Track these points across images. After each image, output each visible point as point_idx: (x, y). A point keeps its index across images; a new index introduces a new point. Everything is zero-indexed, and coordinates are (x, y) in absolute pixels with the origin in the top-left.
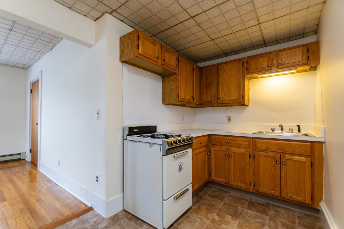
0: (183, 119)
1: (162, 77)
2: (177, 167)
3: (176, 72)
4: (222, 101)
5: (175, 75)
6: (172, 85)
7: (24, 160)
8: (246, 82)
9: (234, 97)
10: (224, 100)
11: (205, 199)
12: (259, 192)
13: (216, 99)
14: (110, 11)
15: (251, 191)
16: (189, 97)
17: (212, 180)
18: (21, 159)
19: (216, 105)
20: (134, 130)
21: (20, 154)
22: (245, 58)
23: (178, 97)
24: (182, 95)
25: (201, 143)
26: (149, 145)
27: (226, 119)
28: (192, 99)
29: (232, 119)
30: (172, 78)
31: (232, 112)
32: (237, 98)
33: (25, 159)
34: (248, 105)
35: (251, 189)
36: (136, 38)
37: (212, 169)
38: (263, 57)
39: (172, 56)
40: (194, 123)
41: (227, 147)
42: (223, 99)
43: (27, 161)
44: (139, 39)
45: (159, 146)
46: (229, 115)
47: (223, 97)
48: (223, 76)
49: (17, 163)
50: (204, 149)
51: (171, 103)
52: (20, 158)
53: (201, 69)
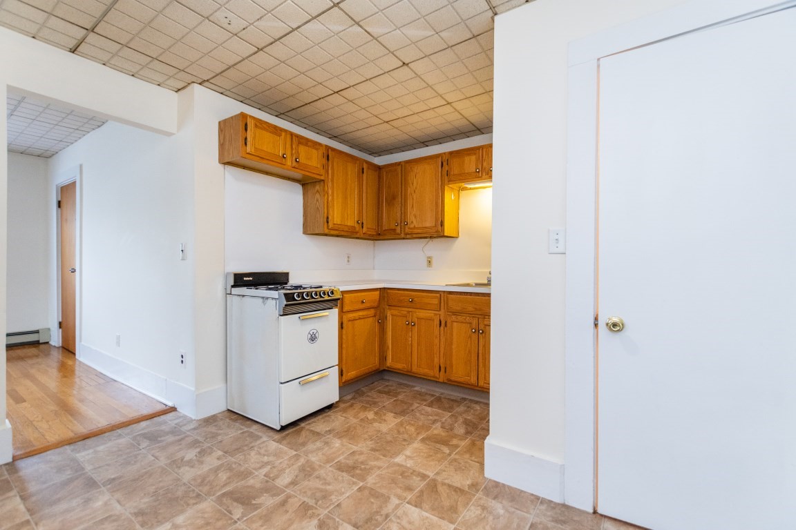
0: (348, 261)
1: (303, 185)
2: (306, 337)
3: (322, 178)
4: (411, 229)
5: (322, 183)
6: (317, 200)
7: (47, 345)
8: (449, 197)
9: (429, 222)
10: (415, 228)
11: (368, 396)
12: (450, 380)
13: (402, 224)
14: (200, 81)
15: (441, 380)
16: (351, 222)
17: (388, 367)
18: (41, 342)
19: (404, 235)
20: (245, 279)
21: (37, 332)
22: (445, 153)
23: (328, 222)
24: (336, 218)
25: (363, 302)
26: (261, 300)
27: (426, 263)
28: (358, 227)
29: (434, 261)
30: (317, 187)
31: (433, 248)
32: (434, 224)
33: (47, 343)
34: (457, 237)
35: (442, 378)
36: (242, 127)
37: (388, 348)
38: (469, 155)
39: (314, 151)
40: (374, 269)
41: (410, 310)
42: (412, 226)
43: (53, 344)
44: (246, 130)
45: (274, 301)
46: (429, 254)
47: (412, 222)
48: (413, 184)
49: (33, 351)
50: (372, 312)
51: (317, 232)
52: (39, 341)
53: (379, 168)
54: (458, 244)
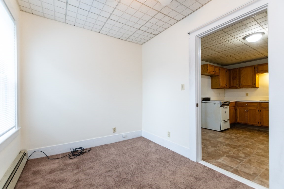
0: (219, 95)
1: (211, 77)
2: (224, 112)
3: (219, 75)
5: (218, 76)
6: (216, 80)
8: (257, 76)
9: (250, 84)
10: (244, 85)
12: (263, 126)
13: (239, 85)
16: (224, 85)
17: (238, 122)
19: (239, 88)
20: (204, 99)
22: (256, 65)
23: (220, 85)
25: (232, 105)
26: (213, 104)
27: (245, 95)
28: (226, 86)
29: (249, 95)
30: (216, 77)
31: (249, 91)
32: (251, 84)
34: (258, 88)
35: (259, 125)
36: (207, 67)
37: (238, 117)
39: (218, 69)
40: (225, 97)
41: (246, 107)
42: (243, 85)
44: (208, 67)
45: (218, 104)
46: (247, 92)
47: (243, 84)
48: (243, 74)
50: (234, 108)
51: (216, 88)
53: (229, 70)
54: (258, 89)
